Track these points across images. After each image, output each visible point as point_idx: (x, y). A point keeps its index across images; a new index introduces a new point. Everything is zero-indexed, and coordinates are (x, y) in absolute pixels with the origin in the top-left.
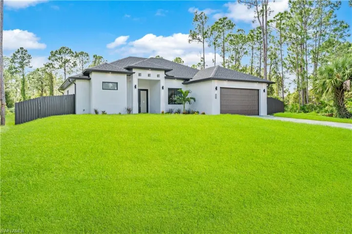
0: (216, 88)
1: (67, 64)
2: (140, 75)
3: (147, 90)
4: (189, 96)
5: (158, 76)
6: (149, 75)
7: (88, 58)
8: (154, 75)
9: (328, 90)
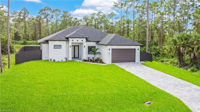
0: (109, 49)
1: (48, 17)
2: (73, 40)
3: (79, 46)
4: (98, 51)
5: (82, 41)
6: (77, 41)
7: (60, 12)
8: (80, 40)
9: (173, 51)
